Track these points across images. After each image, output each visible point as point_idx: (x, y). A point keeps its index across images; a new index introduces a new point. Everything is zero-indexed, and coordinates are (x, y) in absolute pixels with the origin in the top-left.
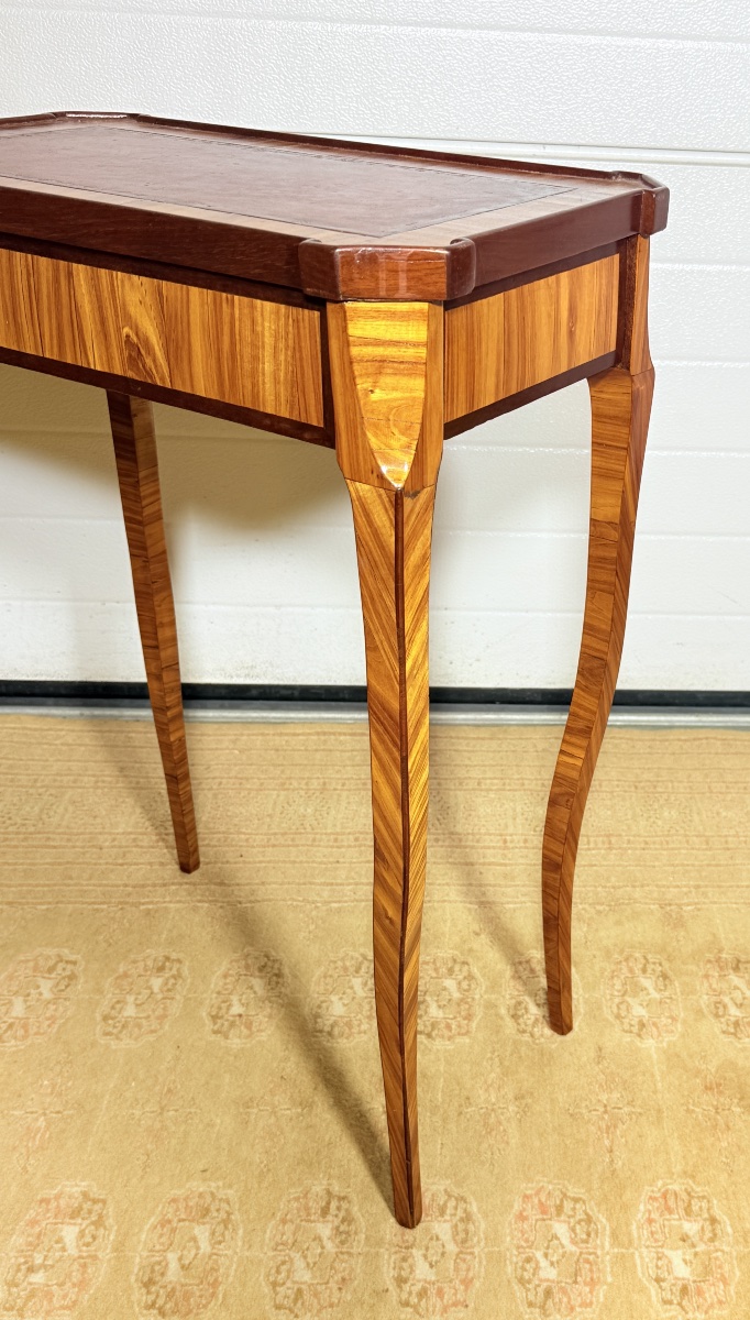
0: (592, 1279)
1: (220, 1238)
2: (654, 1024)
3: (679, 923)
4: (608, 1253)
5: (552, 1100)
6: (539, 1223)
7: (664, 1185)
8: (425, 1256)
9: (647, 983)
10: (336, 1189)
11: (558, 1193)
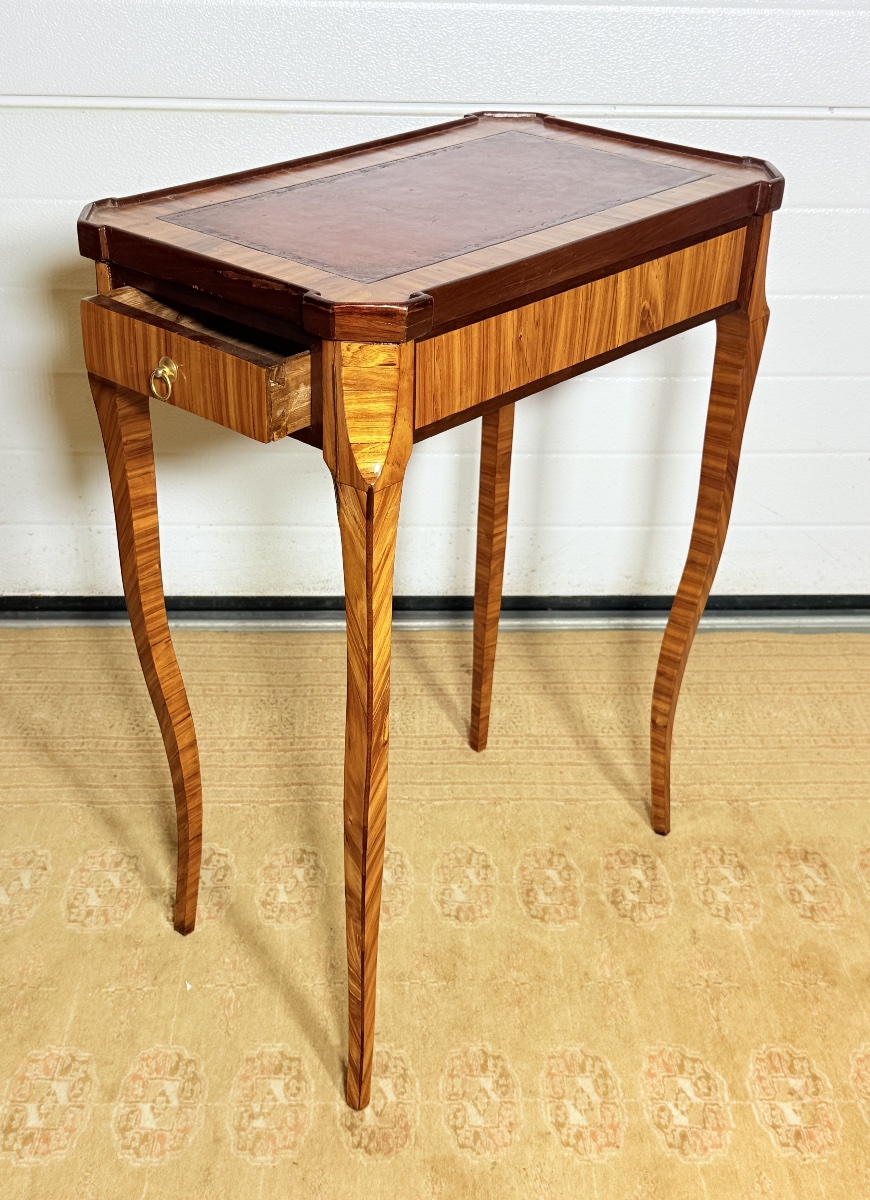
0: (718, 1125)
1: (402, 1090)
2: (739, 910)
3: (748, 818)
4: (728, 1104)
5: (659, 975)
6: (666, 1079)
7: (768, 1048)
8: (575, 1105)
9: (727, 873)
10: (490, 1048)
11: (677, 1054)
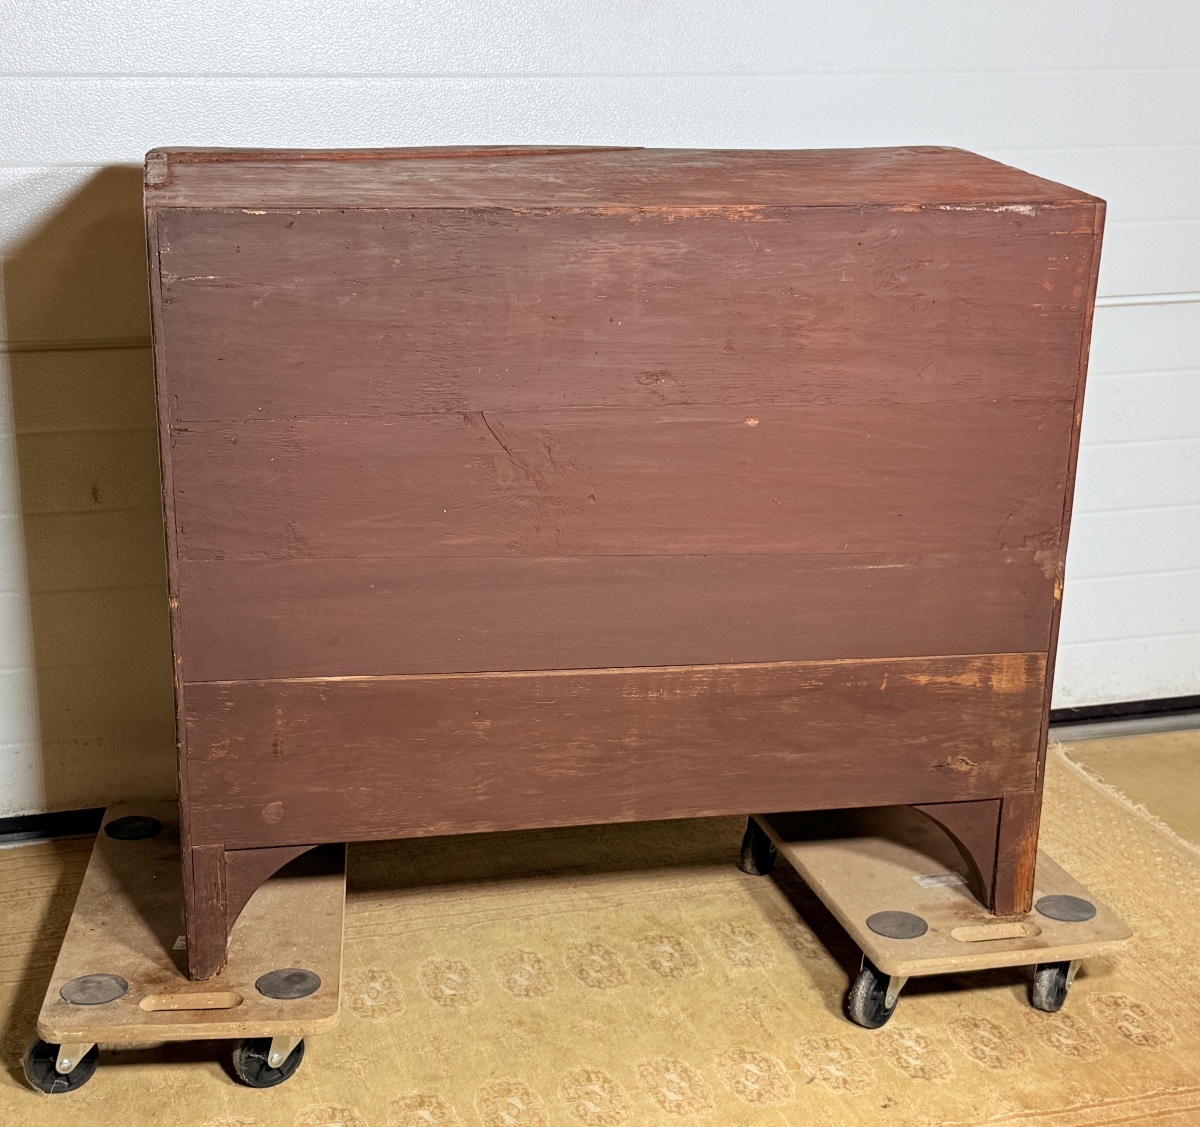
2: (758, 959)
9: (740, 938)
